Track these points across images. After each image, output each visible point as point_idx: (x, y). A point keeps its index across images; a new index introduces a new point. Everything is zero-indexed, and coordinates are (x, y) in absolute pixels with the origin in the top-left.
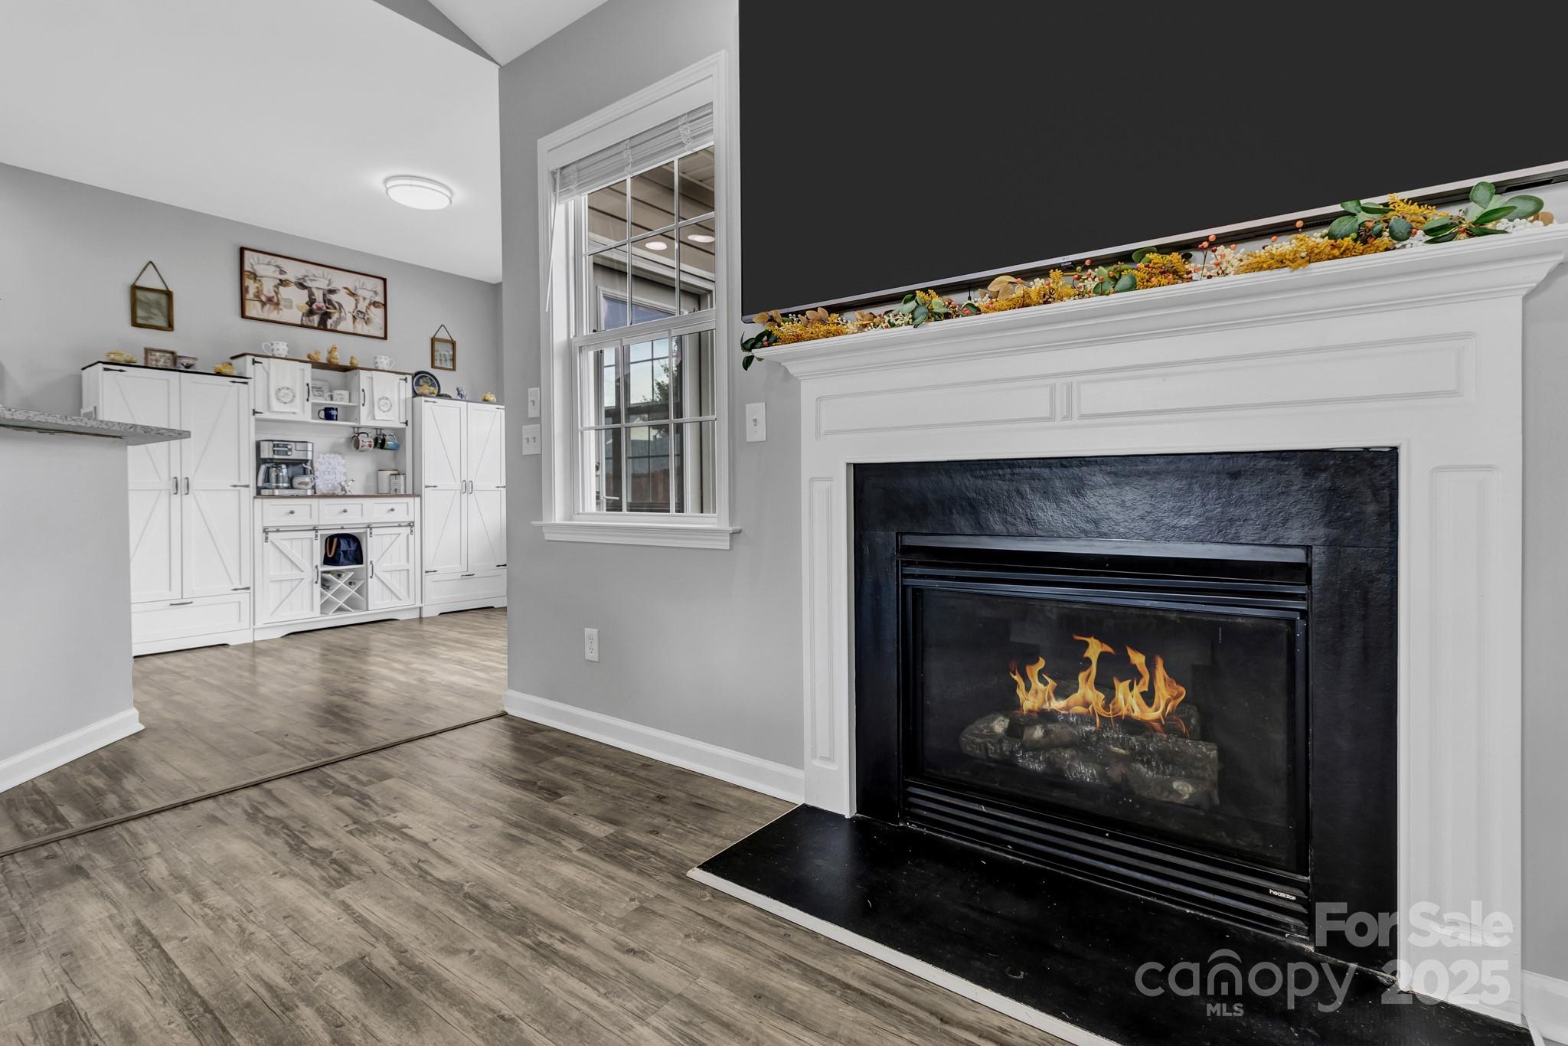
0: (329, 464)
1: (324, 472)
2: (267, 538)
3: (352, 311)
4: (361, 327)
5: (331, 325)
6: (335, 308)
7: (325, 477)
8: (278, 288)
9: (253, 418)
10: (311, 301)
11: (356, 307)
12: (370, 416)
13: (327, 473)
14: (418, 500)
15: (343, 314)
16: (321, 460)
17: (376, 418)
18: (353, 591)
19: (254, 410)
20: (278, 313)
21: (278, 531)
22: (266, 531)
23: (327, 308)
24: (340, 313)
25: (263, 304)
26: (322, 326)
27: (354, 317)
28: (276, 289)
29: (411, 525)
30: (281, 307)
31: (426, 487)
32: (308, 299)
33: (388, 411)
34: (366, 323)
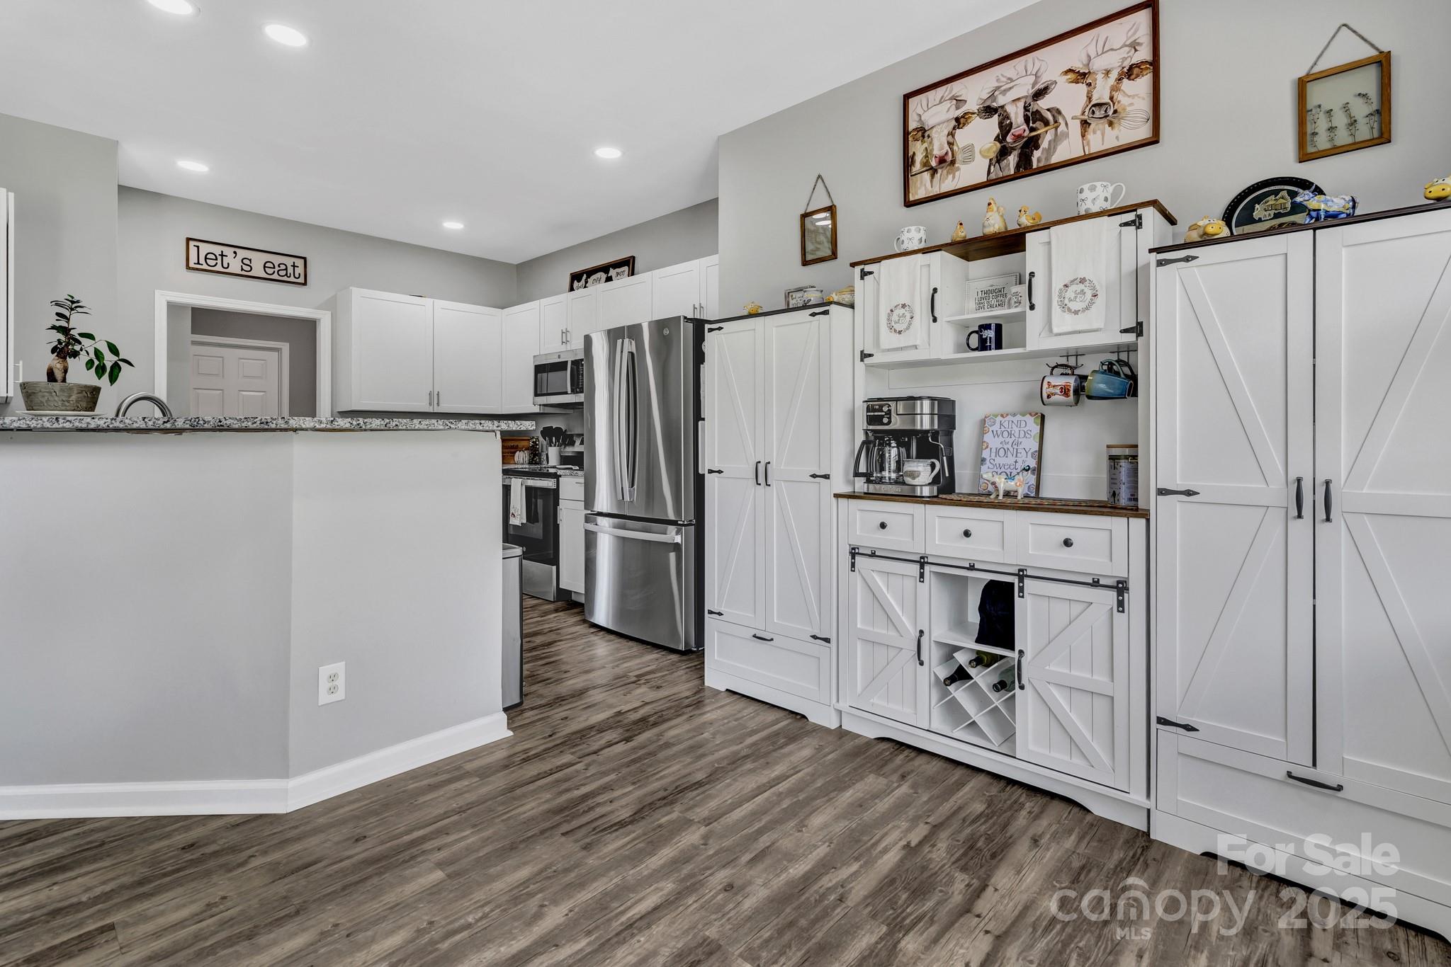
0: (1010, 434)
1: (997, 452)
2: (853, 565)
3: (1078, 113)
4: (1102, 137)
5: (1039, 161)
6: (1046, 123)
7: (999, 460)
8: (953, 136)
9: (860, 366)
10: (1005, 128)
11: (1090, 99)
12: (1047, 326)
13: (1002, 452)
14: (1138, 524)
15: (1062, 128)
16: (996, 427)
17: (1056, 330)
18: (997, 703)
19: (862, 352)
20: (954, 178)
21: (873, 555)
22: (854, 553)
23: (1032, 130)
24: (1056, 128)
25: (934, 171)
26: (1025, 169)
27: (1085, 124)
28: (951, 139)
29: (1121, 588)
30: (956, 165)
31: (1162, 492)
32: (998, 131)
33: (1087, 308)
34: (1111, 124)
